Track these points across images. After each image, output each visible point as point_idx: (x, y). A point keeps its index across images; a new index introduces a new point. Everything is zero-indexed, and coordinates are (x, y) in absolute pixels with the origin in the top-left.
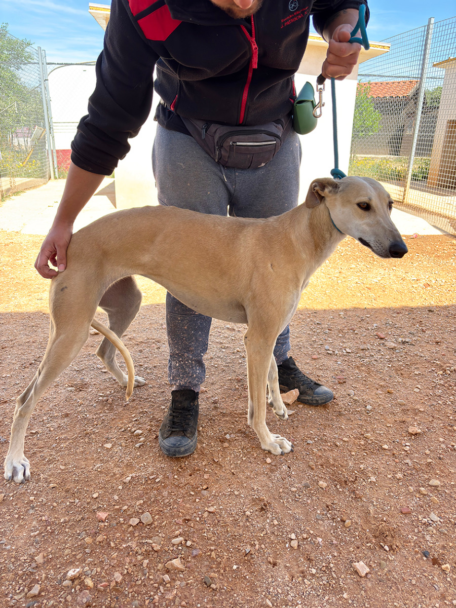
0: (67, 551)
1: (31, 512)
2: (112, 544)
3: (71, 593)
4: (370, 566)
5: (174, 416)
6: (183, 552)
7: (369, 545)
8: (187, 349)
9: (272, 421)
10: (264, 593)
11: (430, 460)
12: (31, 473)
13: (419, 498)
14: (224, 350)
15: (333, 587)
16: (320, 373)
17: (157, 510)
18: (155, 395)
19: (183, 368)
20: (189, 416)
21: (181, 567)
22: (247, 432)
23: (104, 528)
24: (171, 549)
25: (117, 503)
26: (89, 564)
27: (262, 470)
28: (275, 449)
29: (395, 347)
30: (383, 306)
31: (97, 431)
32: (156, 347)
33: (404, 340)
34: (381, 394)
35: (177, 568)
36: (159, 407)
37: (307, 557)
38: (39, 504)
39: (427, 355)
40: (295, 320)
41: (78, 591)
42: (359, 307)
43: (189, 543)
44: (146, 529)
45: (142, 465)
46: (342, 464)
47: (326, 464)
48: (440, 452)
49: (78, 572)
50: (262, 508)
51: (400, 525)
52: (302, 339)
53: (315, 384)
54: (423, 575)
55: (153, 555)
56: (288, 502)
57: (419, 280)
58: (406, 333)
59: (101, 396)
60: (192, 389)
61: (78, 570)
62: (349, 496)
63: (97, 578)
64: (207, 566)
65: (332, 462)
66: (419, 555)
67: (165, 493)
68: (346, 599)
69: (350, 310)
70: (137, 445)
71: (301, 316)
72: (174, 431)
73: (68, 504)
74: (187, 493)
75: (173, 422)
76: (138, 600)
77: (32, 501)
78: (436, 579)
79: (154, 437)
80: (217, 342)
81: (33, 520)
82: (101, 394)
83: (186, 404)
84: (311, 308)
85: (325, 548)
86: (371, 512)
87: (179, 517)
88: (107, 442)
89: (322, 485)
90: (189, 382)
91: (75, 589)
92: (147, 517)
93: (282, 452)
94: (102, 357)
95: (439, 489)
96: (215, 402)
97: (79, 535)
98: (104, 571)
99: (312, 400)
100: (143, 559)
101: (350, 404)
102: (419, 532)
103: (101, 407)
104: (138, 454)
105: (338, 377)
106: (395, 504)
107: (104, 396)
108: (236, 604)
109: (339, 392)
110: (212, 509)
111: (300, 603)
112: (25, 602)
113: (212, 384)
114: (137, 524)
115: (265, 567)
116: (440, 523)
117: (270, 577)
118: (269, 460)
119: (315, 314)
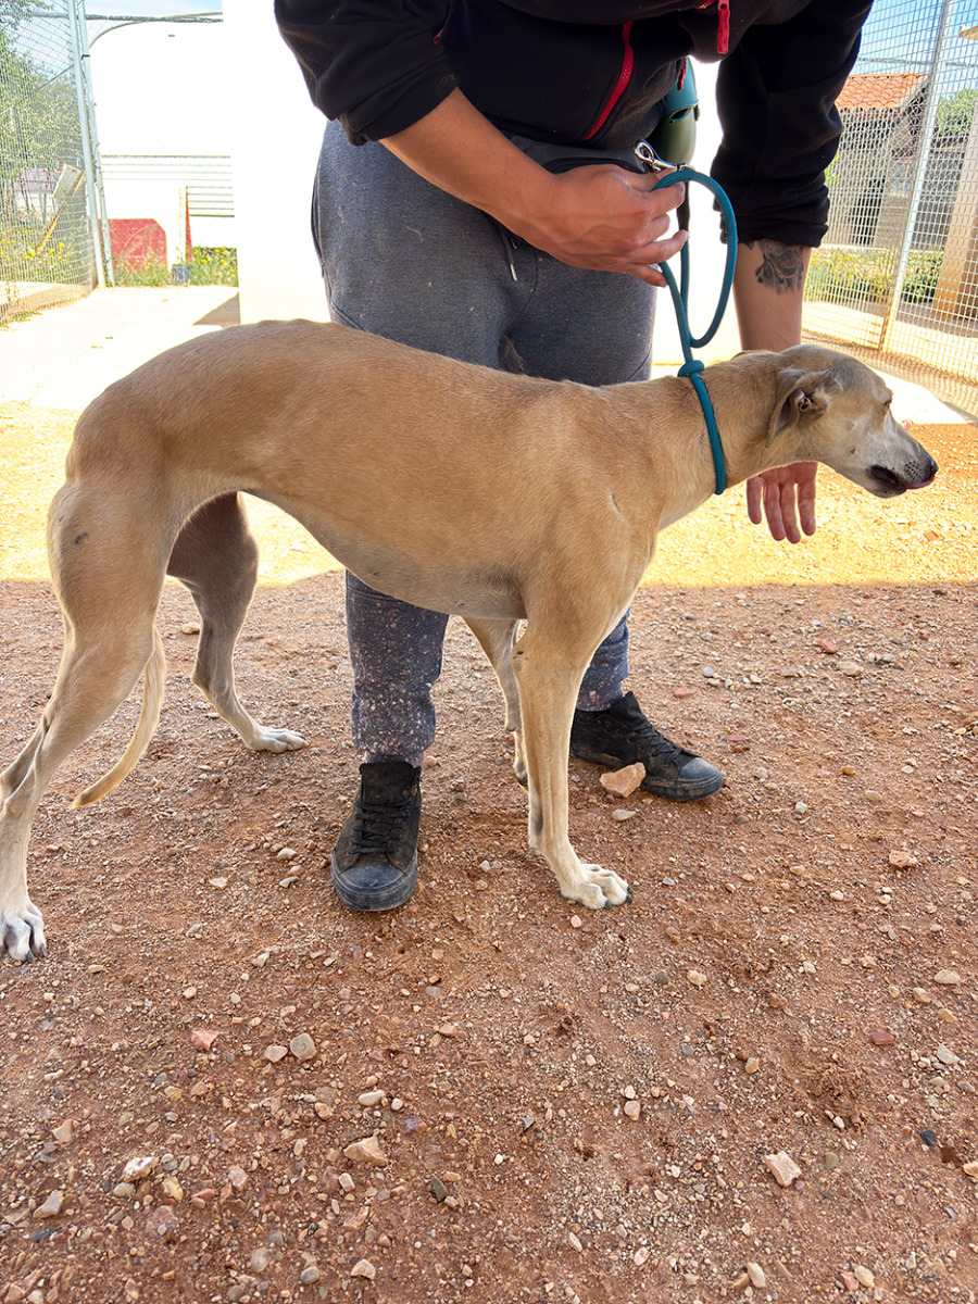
0: (124, 1117)
1: (47, 1026)
2: (226, 1103)
3: (131, 1213)
4: (802, 1163)
5: (364, 820)
6: (383, 1124)
7: (799, 1114)
8: (394, 673)
9: (584, 833)
10: (564, 1219)
11: (938, 927)
12: (48, 940)
13: (911, 1010)
14: (478, 675)
15: (718, 1208)
16: (692, 728)
17: (325, 1029)
18: (325, 770)
19: (385, 715)
20: (400, 820)
21: (379, 1156)
22: (528, 856)
23: (208, 1066)
24: (358, 1115)
25: (239, 1010)
26: (172, 1147)
27: (562, 942)
28: (593, 897)
29: (860, 673)
30: (834, 580)
31: (195, 849)
32: (328, 664)
33: (879, 657)
34: (828, 777)
35: (371, 1159)
36: (333, 797)
37: (661, 1140)
38: (64, 1008)
39: (931, 691)
40: (636, 610)
41: (148, 1208)
42: (781, 582)
43: (397, 1103)
44: (302, 1071)
45: (295, 926)
46: (741, 932)
47: (704, 932)
48: (960, 908)
49: (148, 1165)
50: (561, 1028)
51: (869, 1069)
52: (652, 653)
53: (683, 753)
54: (922, 1185)
55: (316, 1128)
56: (619, 1016)
57: (915, 523)
58: (885, 642)
59: (205, 771)
60: (407, 760)
61: (148, 1160)
62: (756, 1004)
63: (190, 1179)
64: (436, 1154)
65: (717, 925)
66: (913, 1140)
67: (345, 992)
68: (747, 1237)
69: (760, 590)
70: (284, 882)
71: (650, 601)
72: (366, 854)
73: (129, 1009)
74: (393, 992)
75: (364, 833)
76: (282, 1229)
77: (50, 1002)
78: (950, 1194)
79: (322, 864)
80: (463, 657)
81: (50, 1044)
82: (205, 767)
83: (391, 794)
84: (674, 583)
85: (700, 1120)
86: (805, 1039)
87: (375, 1043)
88: (216, 875)
89: (696, 979)
90: (399, 747)
91: (141, 1203)
92: (303, 1045)
93: (607, 903)
94: (206, 687)
95: (957, 991)
96: (458, 789)
97: (152, 1080)
98: (207, 1163)
99: (675, 790)
100: (294, 1138)
101: (758, 798)
102: (913, 1087)
103: (204, 795)
104: (286, 901)
105: (732, 737)
106: (859, 1024)
107: (211, 772)
108: (502, 1243)
109: (733, 772)
110: (448, 1029)
111: (644, 1243)
112: (30, 1230)
113: (452, 748)
114: (283, 1059)
115: (567, 1159)
116: (959, 1069)
117: (578, 1182)
118: (576, 921)
119: (682, 597)
